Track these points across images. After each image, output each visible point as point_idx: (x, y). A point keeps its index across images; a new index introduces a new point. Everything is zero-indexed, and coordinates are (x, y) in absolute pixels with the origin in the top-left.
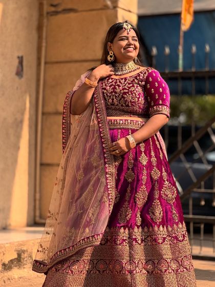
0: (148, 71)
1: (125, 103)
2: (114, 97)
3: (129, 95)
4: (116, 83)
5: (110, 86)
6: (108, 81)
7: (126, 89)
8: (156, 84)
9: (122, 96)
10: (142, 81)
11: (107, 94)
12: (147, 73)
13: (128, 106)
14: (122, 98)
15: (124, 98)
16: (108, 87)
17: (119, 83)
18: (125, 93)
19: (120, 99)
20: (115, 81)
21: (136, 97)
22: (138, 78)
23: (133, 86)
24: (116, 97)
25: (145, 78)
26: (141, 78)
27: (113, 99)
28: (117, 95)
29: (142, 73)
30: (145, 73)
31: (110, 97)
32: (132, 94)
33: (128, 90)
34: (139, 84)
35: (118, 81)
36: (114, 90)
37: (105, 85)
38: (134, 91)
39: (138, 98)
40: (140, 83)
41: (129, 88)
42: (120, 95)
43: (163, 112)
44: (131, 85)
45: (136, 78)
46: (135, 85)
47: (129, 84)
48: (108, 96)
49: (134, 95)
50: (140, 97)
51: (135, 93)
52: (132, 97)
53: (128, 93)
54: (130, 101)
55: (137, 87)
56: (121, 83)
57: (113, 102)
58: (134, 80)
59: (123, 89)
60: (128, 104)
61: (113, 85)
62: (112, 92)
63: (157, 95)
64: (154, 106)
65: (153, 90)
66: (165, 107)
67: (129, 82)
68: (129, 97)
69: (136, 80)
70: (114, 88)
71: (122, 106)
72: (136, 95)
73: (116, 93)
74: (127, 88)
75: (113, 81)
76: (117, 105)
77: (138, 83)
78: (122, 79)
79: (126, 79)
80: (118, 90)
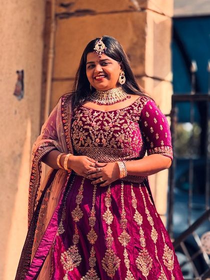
0: (143, 103)
1: (116, 144)
2: (103, 136)
3: (121, 133)
4: (103, 117)
5: (97, 122)
6: (92, 115)
7: (117, 126)
8: (155, 119)
9: (113, 135)
10: (136, 116)
11: (93, 132)
12: (142, 106)
13: (120, 147)
14: (112, 137)
15: (115, 138)
16: (94, 123)
17: (107, 118)
18: (116, 132)
19: (111, 139)
20: (102, 115)
21: (130, 136)
22: (131, 111)
23: (126, 122)
24: (105, 136)
25: (140, 112)
26: (135, 112)
27: (101, 139)
28: (106, 134)
29: (135, 106)
30: (140, 105)
31: (97, 135)
32: (125, 133)
33: (120, 127)
34: (133, 120)
35: (106, 115)
36: (102, 127)
37: (90, 120)
38: (127, 129)
39: (133, 138)
40: (134, 118)
41: (121, 124)
42: (110, 133)
43: (166, 154)
44: (123, 121)
45: (128, 111)
46: (129, 121)
47: (121, 119)
48: (94, 134)
49: (127, 133)
50: (134, 137)
51: (129, 132)
52: (125, 137)
53: (120, 131)
54: (123, 142)
55: (131, 123)
56: (110, 118)
57: (101, 142)
58: (126, 115)
59: (114, 126)
60: (120, 146)
61: (99, 120)
62: (99, 130)
63: (157, 135)
64: (154, 147)
65: (151, 128)
66: (168, 147)
67: (120, 117)
68: (121, 137)
69: (128, 115)
70: (102, 124)
71: (113, 147)
72: (129, 134)
73: (104, 131)
74: (119, 125)
75: (99, 115)
76: (106, 147)
77: (132, 118)
78: (111, 112)
79: (115, 113)
80: (107, 128)
